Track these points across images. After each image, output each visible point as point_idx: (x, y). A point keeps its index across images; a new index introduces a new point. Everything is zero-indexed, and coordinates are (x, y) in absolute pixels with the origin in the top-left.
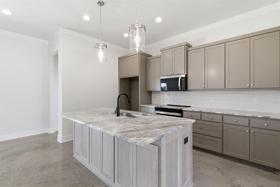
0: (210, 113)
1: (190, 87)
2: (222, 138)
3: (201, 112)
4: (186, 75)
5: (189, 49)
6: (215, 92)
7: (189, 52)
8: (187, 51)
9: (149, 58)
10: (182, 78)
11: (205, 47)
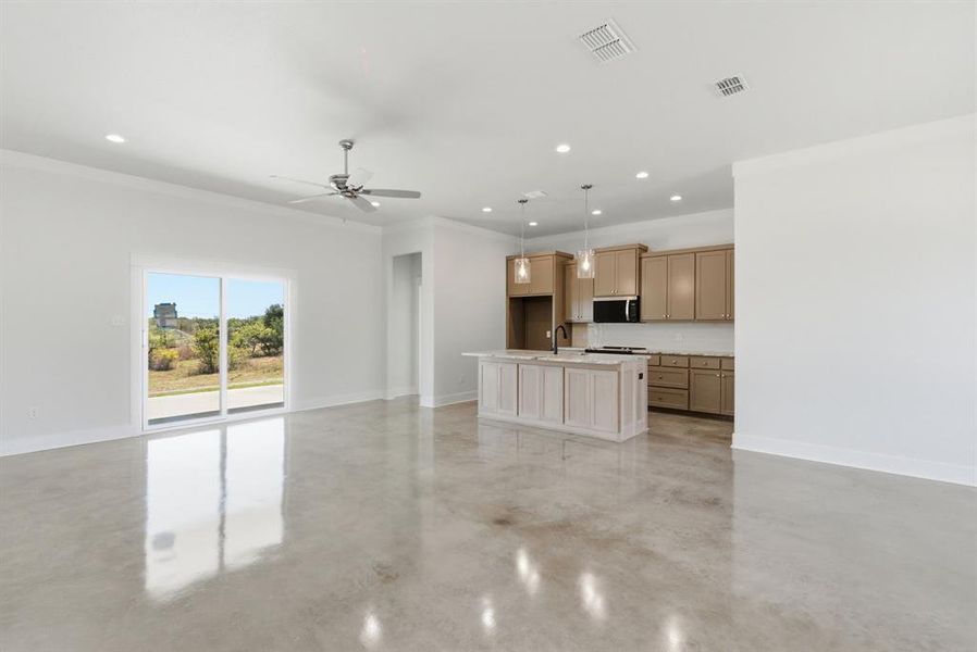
0: (673, 355)
1: (644, 316)
2: (688, 389)
3: (660, 354)
4: (639, 297)
5: (644, 255)
6: (681, 325)
7: (643, 260)
8: (640, 258)
9: (570, 262)
10: (631, 302)
11: (667, 255)
